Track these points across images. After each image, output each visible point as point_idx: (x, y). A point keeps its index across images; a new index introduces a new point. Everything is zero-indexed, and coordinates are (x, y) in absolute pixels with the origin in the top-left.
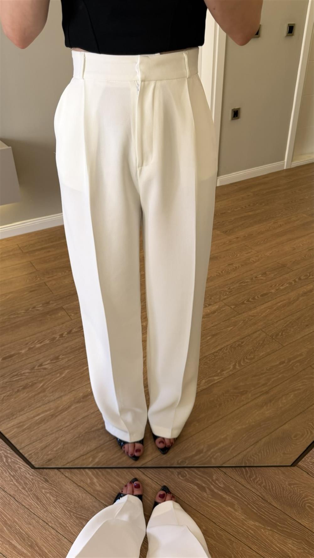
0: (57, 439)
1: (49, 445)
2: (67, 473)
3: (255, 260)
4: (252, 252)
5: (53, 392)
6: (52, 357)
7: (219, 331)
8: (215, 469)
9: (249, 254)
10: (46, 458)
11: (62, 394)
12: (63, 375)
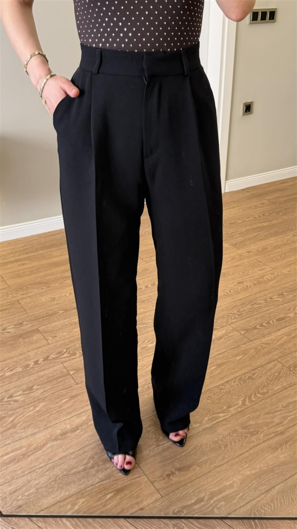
0: (29, 481)
1: (20, 489)
2: (40, 523)
3: (270, 278)
4: (266, 268)
5: (24, 428)
6: (24, 387)
7: (226, 360)
8: (218, 520)
9: (263, 271)
10: (16, 504)
11: (36, 431)
12: (38, 409)
